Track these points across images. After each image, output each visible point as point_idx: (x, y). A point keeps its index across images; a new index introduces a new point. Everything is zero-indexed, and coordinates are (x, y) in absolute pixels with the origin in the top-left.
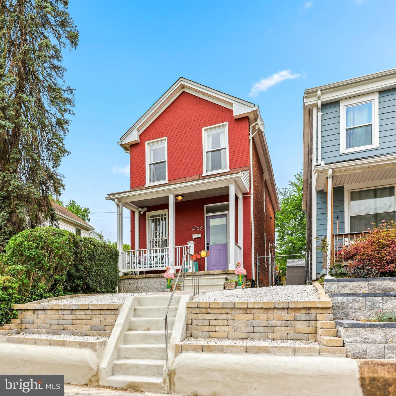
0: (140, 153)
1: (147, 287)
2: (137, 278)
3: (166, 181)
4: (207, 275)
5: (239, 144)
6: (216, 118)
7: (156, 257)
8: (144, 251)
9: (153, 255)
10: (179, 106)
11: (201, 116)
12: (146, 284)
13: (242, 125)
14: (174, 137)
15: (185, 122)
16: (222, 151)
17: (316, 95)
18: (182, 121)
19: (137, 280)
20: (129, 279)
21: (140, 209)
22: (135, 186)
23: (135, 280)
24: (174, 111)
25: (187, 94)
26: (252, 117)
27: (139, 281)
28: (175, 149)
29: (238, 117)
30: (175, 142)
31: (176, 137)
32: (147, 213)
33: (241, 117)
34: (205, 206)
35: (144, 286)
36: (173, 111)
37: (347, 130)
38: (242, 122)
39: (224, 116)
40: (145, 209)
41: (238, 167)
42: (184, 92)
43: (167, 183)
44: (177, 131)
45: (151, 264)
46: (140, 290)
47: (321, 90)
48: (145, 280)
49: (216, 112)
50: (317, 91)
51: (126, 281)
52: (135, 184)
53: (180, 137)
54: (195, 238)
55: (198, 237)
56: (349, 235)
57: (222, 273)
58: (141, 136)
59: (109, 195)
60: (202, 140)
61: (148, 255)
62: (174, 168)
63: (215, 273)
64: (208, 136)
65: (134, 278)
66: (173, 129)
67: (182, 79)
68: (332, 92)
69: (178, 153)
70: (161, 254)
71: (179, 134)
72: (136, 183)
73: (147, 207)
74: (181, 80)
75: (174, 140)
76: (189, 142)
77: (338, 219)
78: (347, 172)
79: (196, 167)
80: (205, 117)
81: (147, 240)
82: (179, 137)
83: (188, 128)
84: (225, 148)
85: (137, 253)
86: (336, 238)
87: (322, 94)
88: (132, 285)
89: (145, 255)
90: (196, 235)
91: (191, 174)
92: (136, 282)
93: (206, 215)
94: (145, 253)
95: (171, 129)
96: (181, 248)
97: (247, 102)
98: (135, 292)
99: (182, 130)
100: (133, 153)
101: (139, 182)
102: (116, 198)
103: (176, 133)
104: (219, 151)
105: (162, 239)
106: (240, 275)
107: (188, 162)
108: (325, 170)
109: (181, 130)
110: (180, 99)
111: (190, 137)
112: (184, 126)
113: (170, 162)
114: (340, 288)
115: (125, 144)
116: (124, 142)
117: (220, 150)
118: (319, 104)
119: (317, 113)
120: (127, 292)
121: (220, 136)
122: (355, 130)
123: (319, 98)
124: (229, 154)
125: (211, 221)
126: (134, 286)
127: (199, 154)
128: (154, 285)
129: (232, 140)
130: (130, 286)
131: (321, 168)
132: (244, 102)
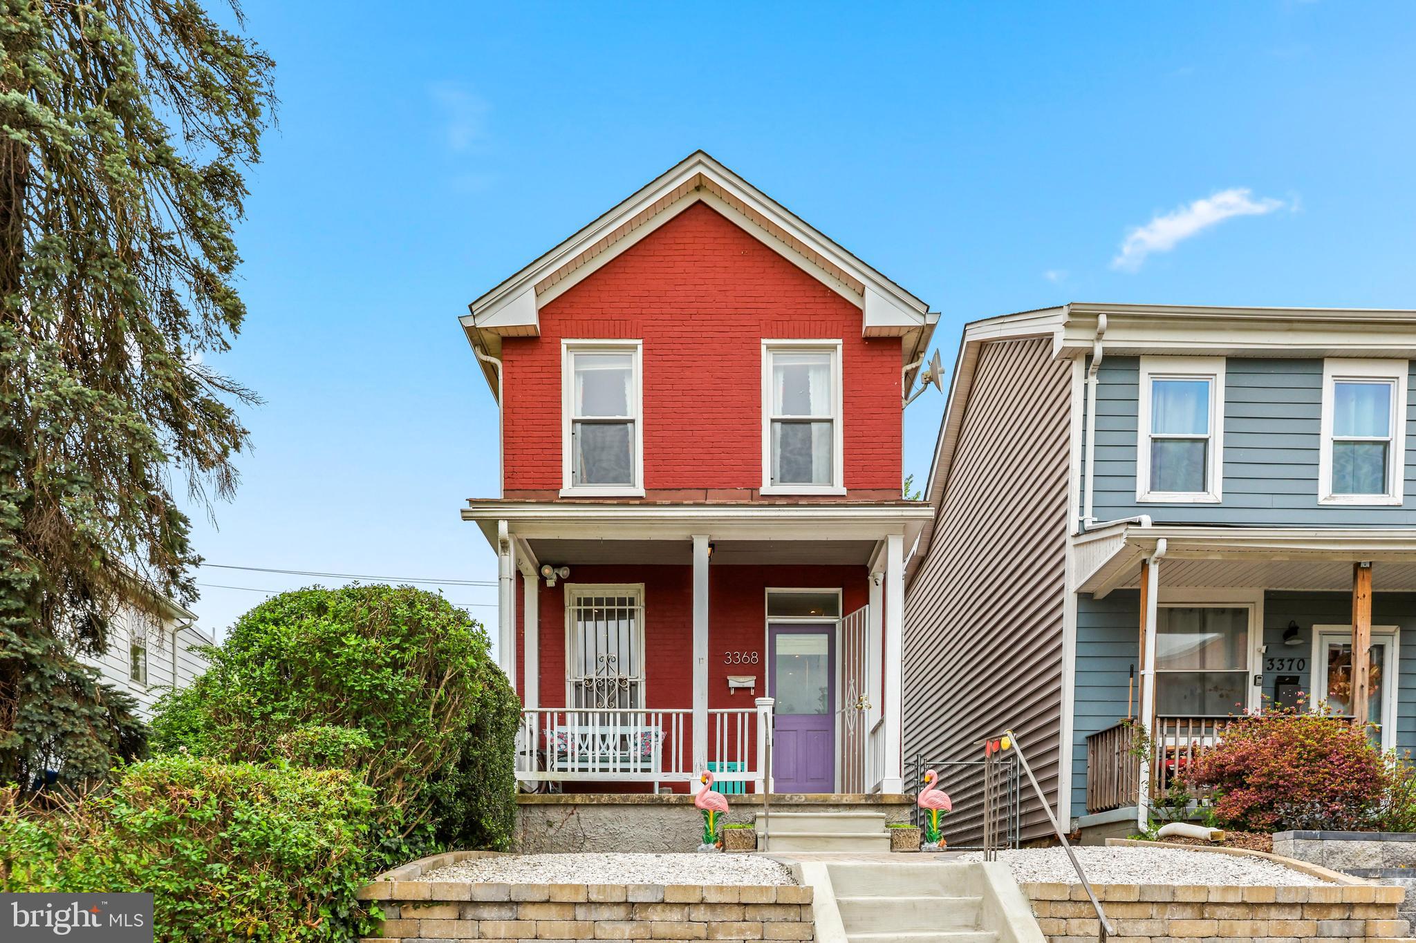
0: (542, 375)
1: (613, 835)
2: (576, 806)
3: (639, 490)
4: (818, 805)
5: (875, 416)
6: (806, 318)
7: (603, 737)
8: (558, 713)
9: (594, 729)
10: (682, 246)
11: (757, 299)
12: (611, 826)
13: (884, 359)
14: (665, 346)
15: (704, 305)
16: (814, 426)
17: (1095, 326)
18: (693, 299)
19: (578, 810)
20: (546, 805)
21: (547, 571)
22: (521, 487)
23: (569, 811)
24: (667, 259)
25: (708, 211)
26: (909, 342)
27: (583, 813)
28: (669, 387)
29: (875, 334)
30: (670, 364)
31: (673, 346)
32: (567, 586)
33: (884, 334)
34: (768, 590)
35: (602, 831)
36: (661, 259)
37: (1155, 440)
38: (885, 353)
39: (832, 318)
40: (564, 573)
41: (871, 486)
42: (700, 202)
43: (641, 498)
44: (676, 329)
45: (604, 760)
46: (587, 845)
47: (1109, 316)
48: (606, 813)
49: (807, 300)
50: (1097, 316)
51: (537, 814)
52: (524, 481)
53: (687, 352)
54: (736, 689)
55: (746, 685)
56: (1179, 721)
57: (863, 802)
58: (542, 312)
59: (472, 502)
60: (760, 378)
61: (572, 728)
62: (665, 451)
63: (844, 802)
64: (776, 369)
65: (566, 805)
66: (662, 317)
67: (700, 157)
68: (1130, 327)
69: (679, 404)
70: (619, 730)
71: (682, 341)
72: (526, 475)
73: (571, 567)
74: (700, 162)
75: (665, 358)
76: (719, 374)
77: (1132, 676)
78: (1192, 555)
79: (740, 462)
80: (769, 306)
81: (567, 677)
82: (683, 352)
83: (716, 329)
84: (831, 421)
85: (531, 718)
86: (1162, 726)
87: (1109, 326)
88: (557, 825)
89: (562, 729)
90: (742, 679)
91: (725, 480)
92: (575, 816)
93: (770, 620)
94: (562, 721)
95: (655, 317)
96: (732, 717)
97: (906, 295)
98: (570, 851)
99: (696, 329)
100: (515, 370)
101: (538, 475)
102: (504, 518)
103: (671, 334)
104: (807, 426)
105: (621, 680)
106: (934, 811)
107: (712, 439)
108: (1148, 539)
109: (689, 329)
110: (686, 222)
111: (720, 358)
112: (703, 317)
113: (652, 428)
114: (1325, 855)
115: (486, 329)
116: (484, 322)
117: (808, 422)
118: (1098, 353)
119: (1086, 377)
120: (539, 850)
121: (811, 380)
122: (1166, 445)
123: (1100, 335)
124: (845, 442)
125: (780, 639)
126: (567, 829)
127: (749, 421)
128: (638, 831)
129: (853, 399)
130: (551, 832)
131: (1143, 532)
132: (900, 293)
